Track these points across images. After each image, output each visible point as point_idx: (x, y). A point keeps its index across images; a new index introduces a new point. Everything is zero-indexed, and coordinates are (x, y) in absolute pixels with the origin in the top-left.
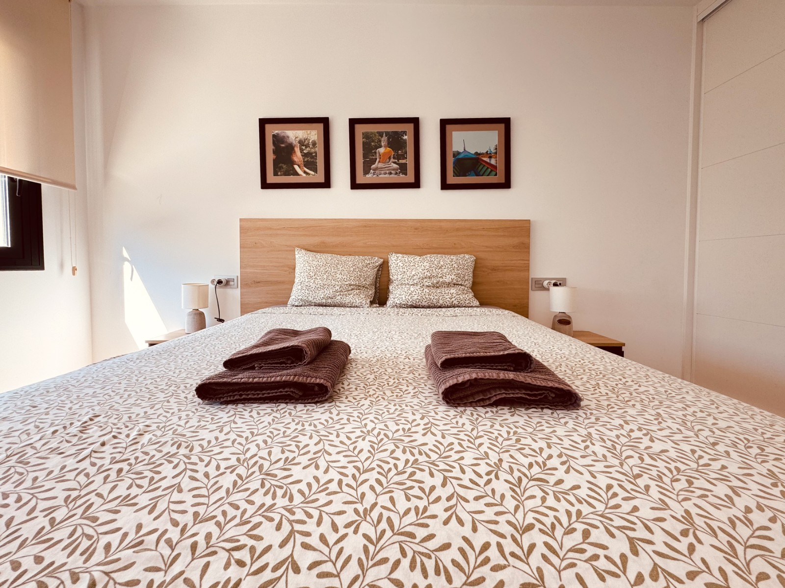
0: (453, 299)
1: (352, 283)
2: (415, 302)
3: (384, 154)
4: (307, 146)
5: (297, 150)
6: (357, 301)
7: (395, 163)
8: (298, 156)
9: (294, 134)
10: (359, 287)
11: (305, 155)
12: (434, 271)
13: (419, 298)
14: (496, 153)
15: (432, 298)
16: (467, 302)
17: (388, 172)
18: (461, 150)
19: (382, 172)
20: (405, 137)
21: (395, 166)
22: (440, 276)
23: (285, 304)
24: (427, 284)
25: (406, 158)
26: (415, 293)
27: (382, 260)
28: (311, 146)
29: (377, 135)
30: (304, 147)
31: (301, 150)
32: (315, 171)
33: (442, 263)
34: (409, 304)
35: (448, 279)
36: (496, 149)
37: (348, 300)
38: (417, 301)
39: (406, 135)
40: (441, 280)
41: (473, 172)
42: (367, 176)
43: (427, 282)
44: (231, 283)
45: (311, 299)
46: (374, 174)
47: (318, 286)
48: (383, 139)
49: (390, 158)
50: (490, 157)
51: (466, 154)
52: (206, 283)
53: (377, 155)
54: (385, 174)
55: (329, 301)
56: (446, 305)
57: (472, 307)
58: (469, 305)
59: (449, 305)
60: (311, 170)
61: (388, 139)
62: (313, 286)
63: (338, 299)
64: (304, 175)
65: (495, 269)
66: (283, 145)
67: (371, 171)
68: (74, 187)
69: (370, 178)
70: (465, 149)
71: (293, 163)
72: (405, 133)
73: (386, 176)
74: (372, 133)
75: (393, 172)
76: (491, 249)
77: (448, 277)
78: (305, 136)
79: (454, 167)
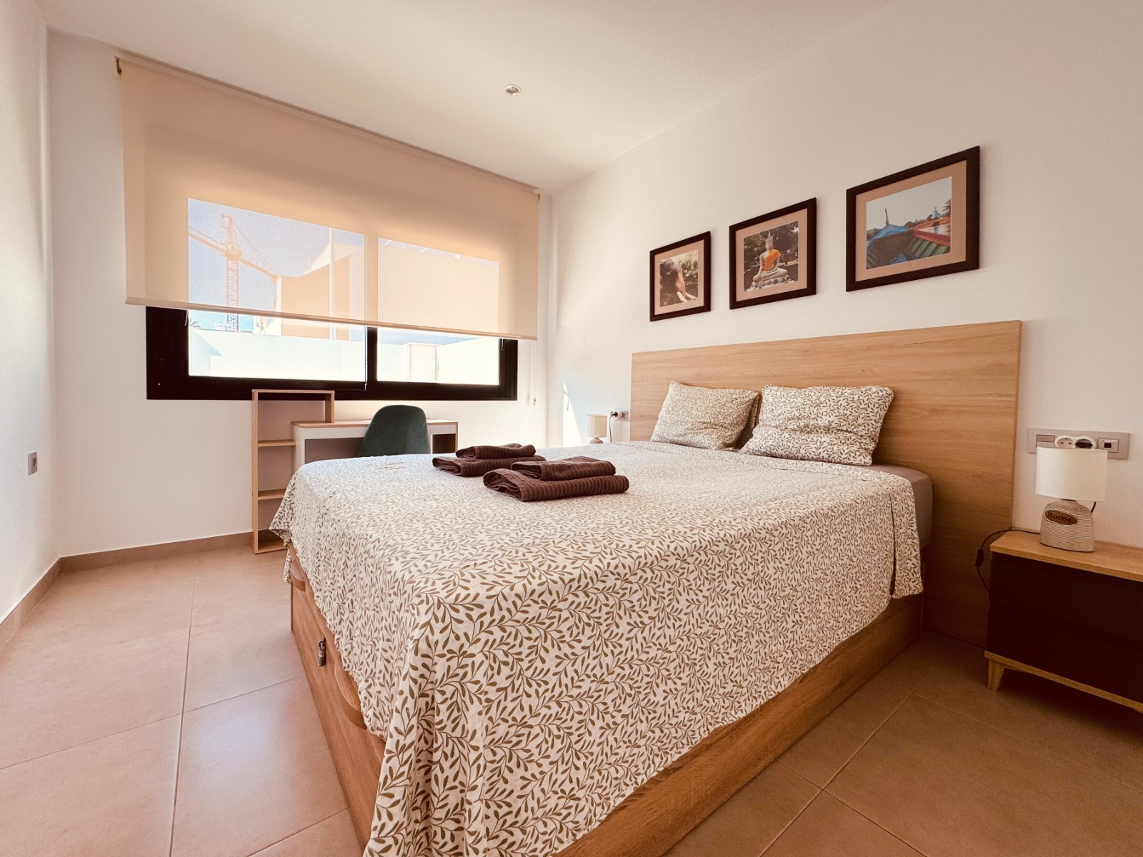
0: (821, 450)
1: (706, 420)
2: (769, 449)
3: (769, 258)
4: (689, 269)
5: (680, 275)
6: (706, 442)
7: (781, 267)
8: (681, 283)
9: (677, 259)
10: (714, 426)
11: (687, 279)
12: (807, 409)
13: (774, 444)
14: (948, 215)
15: (792, 445)
16: (843, 456)
17: (772, 280)
18: (881, 226)
19: (766, 282)
20: (796, 230)
21: (782, 271)
22: (812, 416)
23: (648, 438)
24: (792, 427)
25: (797, 258)
26: (771, 437)
27: (756, 394)
28: (692, 268)
29: (761, 236)
30: (686, 271)
31: (684, 274)
32: (696, 295)
33: (822, 399)
34: (763, 450)
35: (823, 422)
36: (948, 207)
37: (697, 439)
38: (772, 447)
39: (797, 227)
40: (812, 422)
41: (901, 256)
42: (748, 290)
43: (793, 424)
44: (626, 416)
45: (665, 435)
46: (756, 287)
47: (673, 422)
48: (767, 240)
49: (775, 263)
50: (936, 224)
51: (891, 229)
52: (605, 414)
53: (760, 262)
54: (769, 283)
55: (680, 439)
56: (810, 457)
57: (851, 464)
58: (846, 461)
59: (815, 457)
60: (692, 294)
61: (774, 238)
62: (669, 421)
63: (688, 439)
64: (686, 301)
65: (935, 411)
66: (668, 273)
67: (753, 283)
68: (535, 339)
69: (752, 293)
70: (887, 223)
71: (676, 290)
72: (796, 224)
73: (771, 286)
74: (755, 236)
75: (779, 279)
76: (929, 377)
77: (824, 418)
78: (687, 258)
79: (868, 255)
